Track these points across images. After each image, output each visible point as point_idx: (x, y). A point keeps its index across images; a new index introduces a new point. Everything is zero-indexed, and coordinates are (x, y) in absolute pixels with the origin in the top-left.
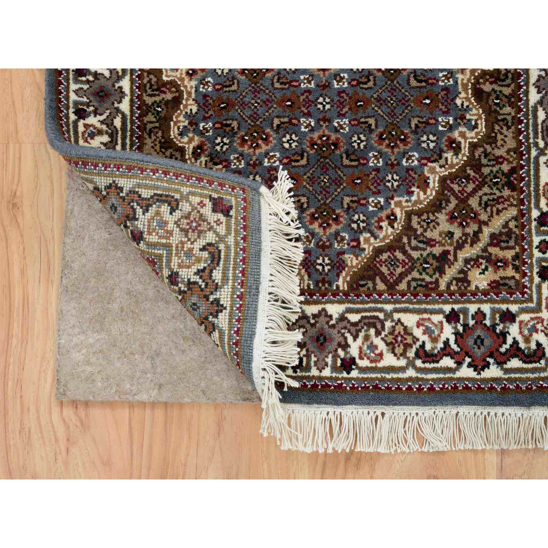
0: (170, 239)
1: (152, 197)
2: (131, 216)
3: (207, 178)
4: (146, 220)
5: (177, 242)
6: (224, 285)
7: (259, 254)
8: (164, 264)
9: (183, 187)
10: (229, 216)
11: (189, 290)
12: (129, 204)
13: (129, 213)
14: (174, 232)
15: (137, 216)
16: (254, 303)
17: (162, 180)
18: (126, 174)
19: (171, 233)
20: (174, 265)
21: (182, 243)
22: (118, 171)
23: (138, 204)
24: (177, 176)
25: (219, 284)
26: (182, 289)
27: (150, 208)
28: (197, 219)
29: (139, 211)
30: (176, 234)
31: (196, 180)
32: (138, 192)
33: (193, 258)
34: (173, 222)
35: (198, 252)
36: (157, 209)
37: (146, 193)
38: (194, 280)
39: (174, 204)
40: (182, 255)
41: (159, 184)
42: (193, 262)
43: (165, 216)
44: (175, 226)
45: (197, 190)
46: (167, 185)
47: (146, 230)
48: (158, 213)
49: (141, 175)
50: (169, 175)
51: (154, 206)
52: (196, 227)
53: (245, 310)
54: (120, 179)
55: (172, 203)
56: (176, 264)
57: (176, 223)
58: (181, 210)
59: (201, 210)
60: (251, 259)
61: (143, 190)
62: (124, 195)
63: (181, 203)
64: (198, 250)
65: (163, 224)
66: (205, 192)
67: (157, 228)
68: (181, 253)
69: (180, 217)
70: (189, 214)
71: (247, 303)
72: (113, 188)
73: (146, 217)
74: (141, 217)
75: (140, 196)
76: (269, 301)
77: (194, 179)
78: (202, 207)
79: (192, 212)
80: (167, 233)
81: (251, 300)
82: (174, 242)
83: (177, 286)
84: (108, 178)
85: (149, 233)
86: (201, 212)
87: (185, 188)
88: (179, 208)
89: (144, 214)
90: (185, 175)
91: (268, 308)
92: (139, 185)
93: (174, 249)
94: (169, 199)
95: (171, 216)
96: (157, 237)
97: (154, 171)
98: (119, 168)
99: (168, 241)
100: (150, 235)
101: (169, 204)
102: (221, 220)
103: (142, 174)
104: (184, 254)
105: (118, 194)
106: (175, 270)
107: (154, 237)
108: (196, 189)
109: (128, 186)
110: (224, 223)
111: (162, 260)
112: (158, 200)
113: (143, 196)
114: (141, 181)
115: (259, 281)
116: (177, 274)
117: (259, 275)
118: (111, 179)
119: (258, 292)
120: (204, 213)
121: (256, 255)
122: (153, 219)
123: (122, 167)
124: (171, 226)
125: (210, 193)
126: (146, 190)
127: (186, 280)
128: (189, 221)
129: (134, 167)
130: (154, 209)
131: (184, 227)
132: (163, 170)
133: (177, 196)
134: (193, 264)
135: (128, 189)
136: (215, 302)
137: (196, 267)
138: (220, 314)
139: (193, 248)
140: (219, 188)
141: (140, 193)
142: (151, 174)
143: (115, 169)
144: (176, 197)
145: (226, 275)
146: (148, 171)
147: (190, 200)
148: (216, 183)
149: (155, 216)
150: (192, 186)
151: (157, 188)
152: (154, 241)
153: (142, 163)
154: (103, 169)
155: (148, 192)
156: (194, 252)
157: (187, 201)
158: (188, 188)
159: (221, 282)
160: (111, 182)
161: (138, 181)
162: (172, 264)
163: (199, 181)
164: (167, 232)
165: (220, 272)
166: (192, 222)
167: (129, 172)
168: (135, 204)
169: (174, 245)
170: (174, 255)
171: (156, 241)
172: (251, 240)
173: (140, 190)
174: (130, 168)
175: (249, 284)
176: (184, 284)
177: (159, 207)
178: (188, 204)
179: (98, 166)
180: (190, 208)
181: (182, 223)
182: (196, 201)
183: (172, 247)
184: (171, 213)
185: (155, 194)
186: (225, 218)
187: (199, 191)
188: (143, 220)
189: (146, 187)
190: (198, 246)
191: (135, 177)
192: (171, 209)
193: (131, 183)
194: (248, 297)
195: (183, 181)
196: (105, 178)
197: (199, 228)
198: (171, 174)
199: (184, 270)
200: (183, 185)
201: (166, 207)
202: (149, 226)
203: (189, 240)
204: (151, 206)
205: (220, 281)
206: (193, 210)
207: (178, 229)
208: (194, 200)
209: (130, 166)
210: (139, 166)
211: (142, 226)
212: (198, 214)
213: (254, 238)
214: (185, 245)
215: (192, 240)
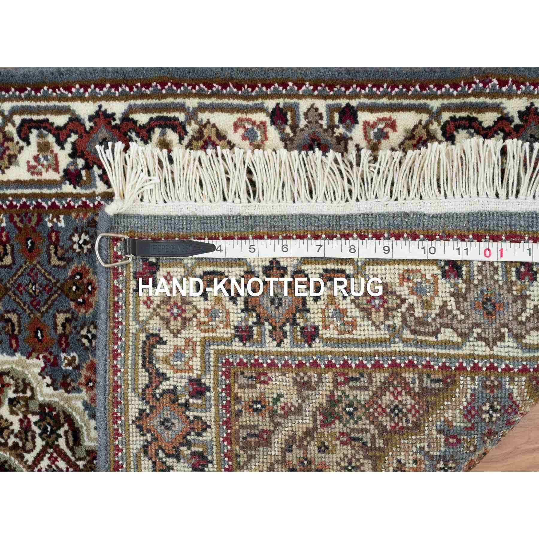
0: (196, 341)
1: (147, 370)
2: (173, 397)
3: (112, 296)
4: (175, 375)
5: (199, 332)
6: (247, 263)
7: (201, 218)
8: (226, 348)
9: (129, 329)
10: (157, 262)
11: (255, 311)
12: (158, 400)
13: (168, 400)
14: (187, 336)
15: (172, 387)
16: (265, 220)
17: (125, 359)
18: (123, 407)
19: (188, 341)
20: (227, 333)
21: (200, 324)
22: (120, 417)
23: (157, 387)
24: (117, 339)
25: (245, 269)
26: (255, 320)
27: (161, 371)
28: (169, 307)
29: (165, 385)
30: (189, 334)
31: (118, 312)
32: (143, 389)
33: (217, 307)
34: (175, 339)
35: (209, 303)
36: (161, 362)
37: (143, 379)
38: (243, 303)
39: (152, 340)
40: (214, 323)
41: (130, 362)
42: (221, 308)
43: (168, 351)
44: (179, 335)
45: (131, 311)
46: (130, 351)
47: (187, 375)
48: (166, 360)
49: (123, 387)
50: (116, 350)
51: (157, 366)
52: (178, 307)
53: (275, 231)
54: (130, 414)
55: (151, 343)
56: (225, 330)
57: (175, 336)
58: (159, 330)
59: (155, 302)
60: (209, 230)
61: (140, 382)
62: (148, 407)
63: (151, 331)
64: (206, 302)
65: (178, 352)
66: (131, 299)
67: (183, 359)
68: (212, 325)
69: (168, 331)
70: (162, 318)
71: (266, 229)
72: (141, 422)
73: (171, 375)
74: (172, 383)
75: (147, 386)
76: (260, 201)
77: (116, 315)
78: (152, 302)
79: (159, 315)
80: (189, 345)
81: (261, 223)
82: (198, 335)
83: (251, 327)
84: (131, 430)
85: (191, 369)
86: (159, 303)
87: (130, 327)
88: (157, 332)
89: (167, 379)
90: (114, 327)
91: (268, 202)
92: (135, 389)
93: (207, 335)
94: (147, 347)
95: (168, 343)
96: (194, 359)
97: (116, 371)
98: (117, 418)
99: (198, 343)
100: (193, 369)
101: (154, 346)
102: (165, 274)
103: (121, 386)
104: (212, 321)
105: (148, 415)
106: (233, 332)
107: (195, 363)
108: (129, 312)
109: (137, 403)
110: (168, 269)
111: (222, 350)
112: (150, 362)
113: (147, 382)
114: (130, 386)
115: (237, 216)
116: (236, 328)
117: (229, 216)
118: (131, 426)
119: (251, 216)
120: (159, 298)
121: (204, 223)
122: (173, 365)
123: (116, 413)
124: (180, 342)
125: (131, 291)
126: (140, 378)
127: (243, 315)
128: (172, 319)
129: (114, 397)
130: (161, 366)
131: (179, 324)
132: (111, 358)
133: (142, 337)
134: (224, 307)
135: (141, 402)
136: (268, 272)
137: (227, 303)
138: (282, 264)
139: (205, 309)
140: (121, 278)
141: (143, 386)
142: (119, 374)
143: (119, 422)
144: (144, 339)
145: (234, 262)
146: (116, 379)
147: (145, 318)
148: (116, 283)
149: (170, 364)
150: (127, 318)
151: (135, 364)
152: (199, 363)
153: (107, 388)
154: (120, 438)
155: (142, 376)
156: (210, 307)
157: (146, 322)
158: (131, 323)
159: (243, 267)
160: (134, 426)
161: (130, 390)
162: (225, 336)
163: (119, 307)
164: (187, 345)
165: (230, 269)
166: (172, 314)
167: (121, 403)
168: (157, 391)
169: (203, 335)
170: (214, 335)
171: (199, 359)
172: (185, 231)
173: (140, 387)
174: (116, 403)
175: (243, 229)
176: (249, 317)
177: (158, 359)
178: (151, 321)
179: (118, 446)
180: (155, 318)
181: (175, 327)
182: (145, 310)
183: (204, 338)
184: (165, 343)
185: (144, 366)
186: (161, 269)
187: (131, 307)
188: (175, 379)
189: (135, 379)
190: (202, 302)
191: (125, 394)
192: (160, 344)
193: (133, 399)
194: (258, 229)
195: (122, 330)
196: (131, 435)
197: (179, 304)
198: (116, 347)
199: (231, 319)
200: (127, 330)
201: (157, 350)
202: (181, 371)
203: (195, 316)
204: (157, 370)
205: (242, 269)
206: (158, 314)
207: (183, 332)
208: (145, 314)
209: (113, 403)
210: (111, 390)
211: (183, 380)
212: (162, 307)
213: (181, 227)
214: (202, 320)
215: (195, 311)
